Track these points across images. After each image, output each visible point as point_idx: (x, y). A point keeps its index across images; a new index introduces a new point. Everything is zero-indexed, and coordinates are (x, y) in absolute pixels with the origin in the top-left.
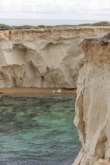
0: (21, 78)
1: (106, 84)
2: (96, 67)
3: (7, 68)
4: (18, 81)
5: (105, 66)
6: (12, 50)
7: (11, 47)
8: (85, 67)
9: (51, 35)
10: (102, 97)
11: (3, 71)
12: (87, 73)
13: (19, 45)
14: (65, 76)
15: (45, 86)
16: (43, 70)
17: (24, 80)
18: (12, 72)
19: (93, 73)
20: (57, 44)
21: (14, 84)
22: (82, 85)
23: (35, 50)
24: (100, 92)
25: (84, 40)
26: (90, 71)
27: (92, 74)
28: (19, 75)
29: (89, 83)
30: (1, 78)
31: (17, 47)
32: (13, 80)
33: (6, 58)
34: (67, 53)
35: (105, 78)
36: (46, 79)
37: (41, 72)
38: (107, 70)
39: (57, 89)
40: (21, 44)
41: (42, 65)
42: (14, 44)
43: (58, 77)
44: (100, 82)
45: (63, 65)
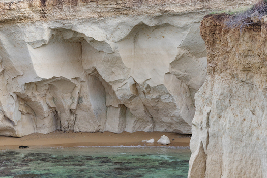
0: (71, 111)
1: (260, 125)
2: (234, 84)
3: (37, 86)
4: (65, 117)
5: (257, 80)
6: (49, 42)
7: (47, 37)
8: (210, 84)
9: (142, 6)
10: (252, 158)
11: (29, 94)
12: (215, 99)
13: (66, 30)
14: (177, 103)
15: (129, 129)
16: (123, 90)
17: (80, 114)
18: (49, 95)
19: (228, 100)
20: (157, 27)
21: (57, 124)
22: (202, 128)
23: (103, 43)
24: (246, 146)
25: (205, 17)
26: (222, 94)
27: (227, 102)
28: (67, 102)
29: (220, 122)
30: (25, 112)
31: (60, 37)
32: (52, 115)
33: (34, 62)
34: (181, 47)
35: (258, 112)
36: (133, 113)
37: (119, 94)
38: (260, 90)
39: (158, 135)
40: (69, 28)
41: (122, 78)
42: (54, 30)
43: (160, 106)
44: (245, 122)
45: (172, 76)
